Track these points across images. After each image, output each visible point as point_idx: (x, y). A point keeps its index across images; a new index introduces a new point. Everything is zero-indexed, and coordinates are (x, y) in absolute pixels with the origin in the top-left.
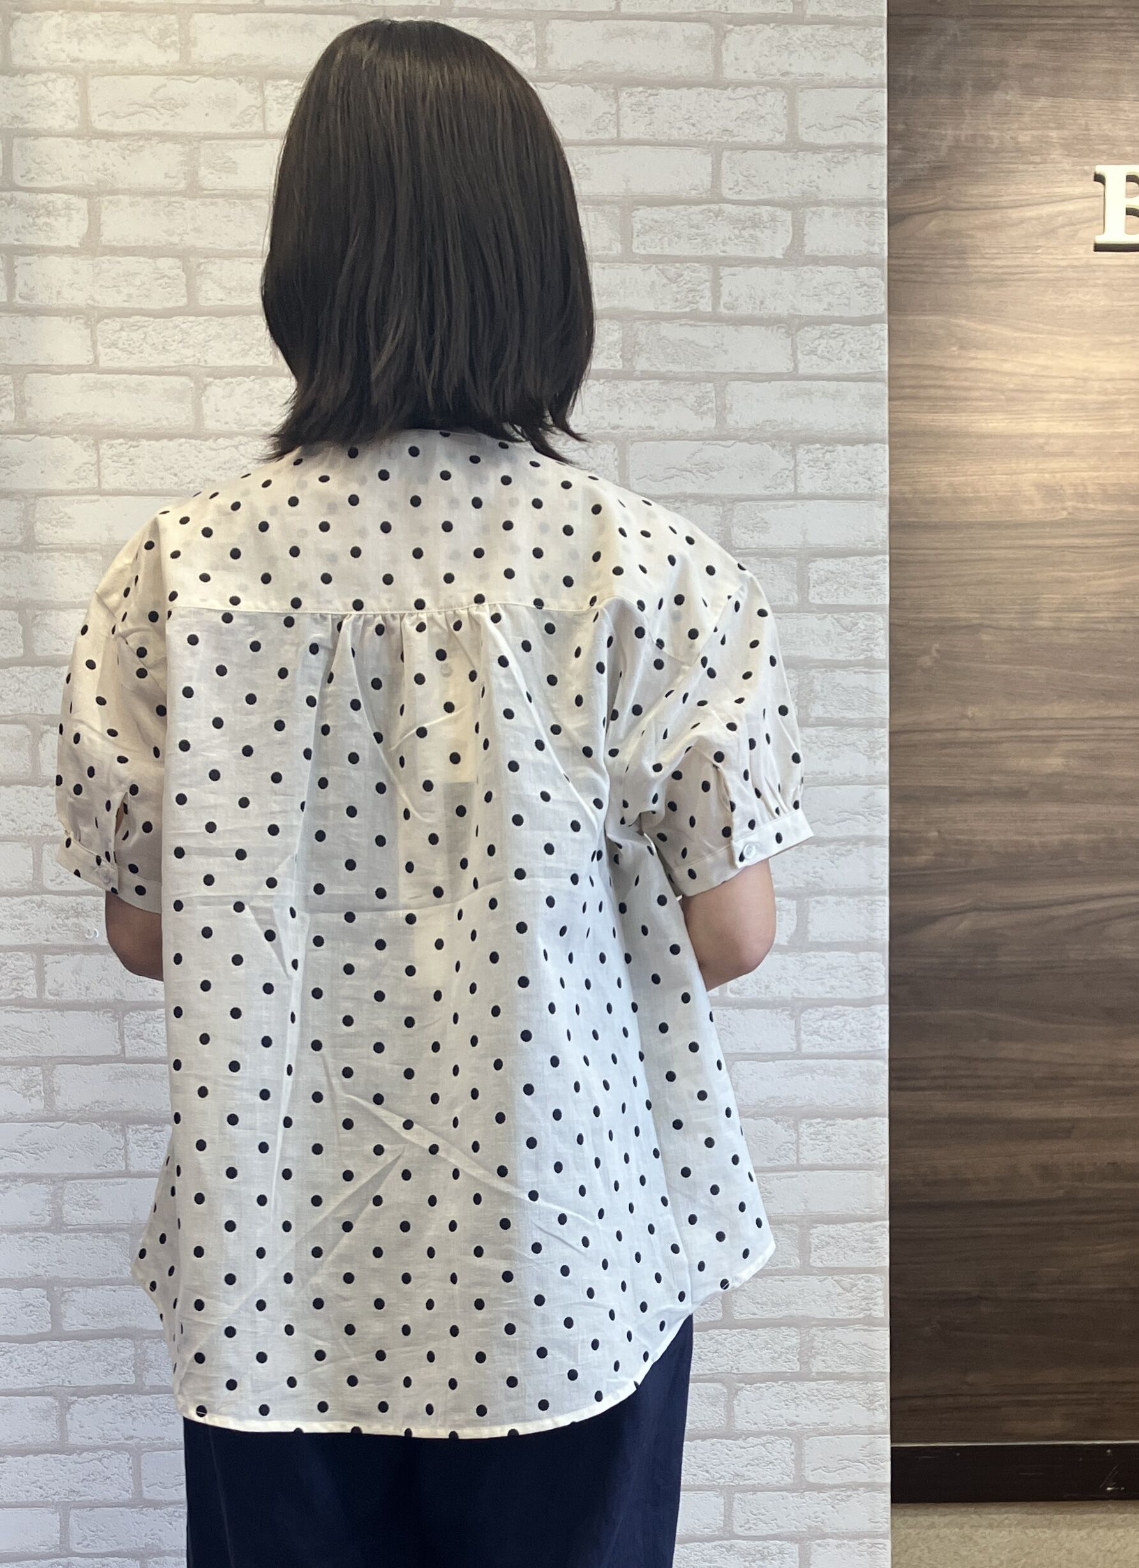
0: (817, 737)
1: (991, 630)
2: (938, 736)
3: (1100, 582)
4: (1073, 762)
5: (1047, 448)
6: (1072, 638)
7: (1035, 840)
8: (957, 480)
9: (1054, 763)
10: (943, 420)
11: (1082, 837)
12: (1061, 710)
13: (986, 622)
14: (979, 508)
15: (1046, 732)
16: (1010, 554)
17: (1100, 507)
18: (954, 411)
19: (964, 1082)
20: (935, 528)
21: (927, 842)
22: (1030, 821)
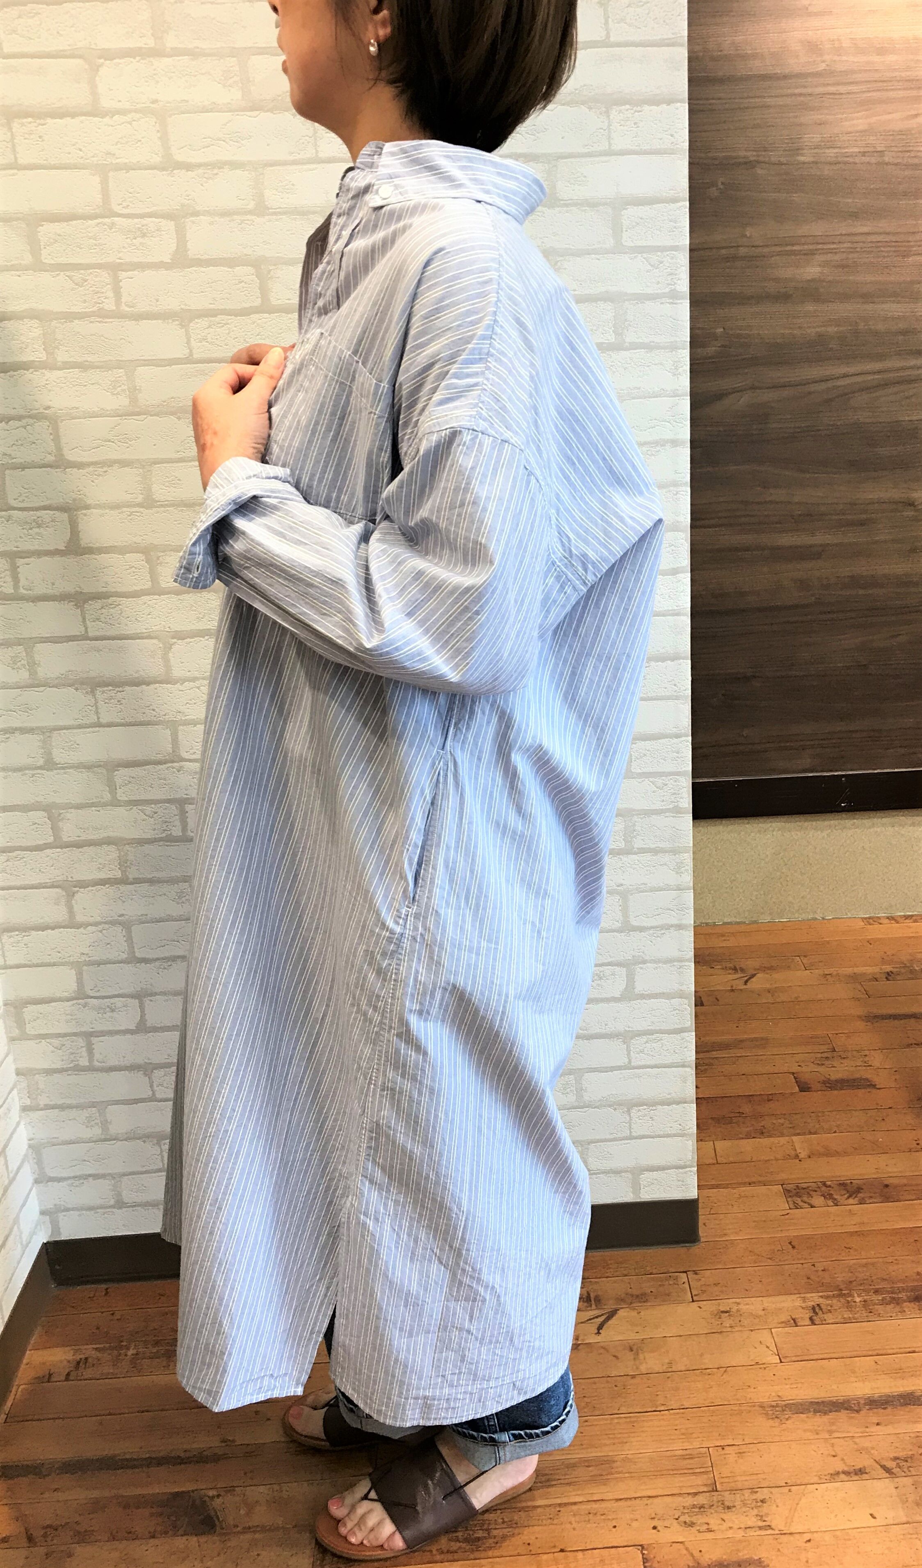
0: (631, 359)
1: (763, 165)
2: (723, 252)
3: (851, 123)
4: (826, 270)
6: (827, 171)
7: (797, 333)
8: (736, 40)
9: (812, 271)
11: (832, 330)
12: (818, 229)
13: (761, 159)
14: (756, 63)
15: (806, 247)
16: (780, 101)
17: (851, 58)
19: (743, 520)
20: (721, 81)
21: (715, 337)
22: (794, 317)
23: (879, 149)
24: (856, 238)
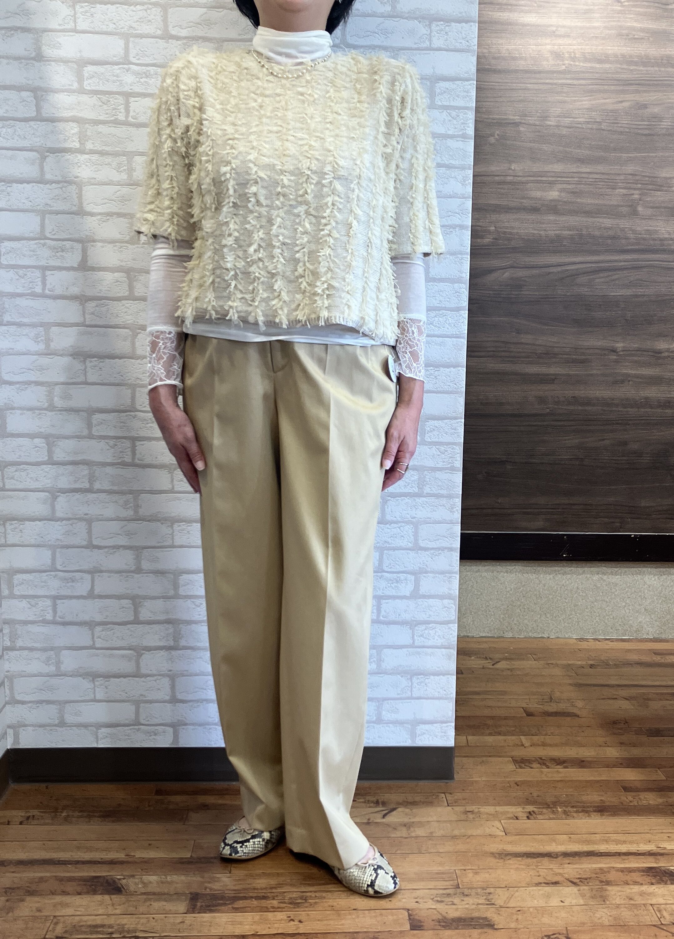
1: (525, 126)
2: (497, 178)
3: (580, 103)
4: (563, 194)
5: (557, 33)
6: (564, 131)
7: (542, 233)
8: (510, 47)
9: (554, 194)
10: (504, 16)
11: (566, 233)
12: (558, 167)
13: (523, 121)
14: (523, 62)
15: (550, 179)
16: (536, 87)
17: (582, 64)
18: (511, 11)
19: (503, 354)
20: (499, 72)
21: (489, 232)
22: (541, 223)
23: (598, 120)
24: (583, 175)
